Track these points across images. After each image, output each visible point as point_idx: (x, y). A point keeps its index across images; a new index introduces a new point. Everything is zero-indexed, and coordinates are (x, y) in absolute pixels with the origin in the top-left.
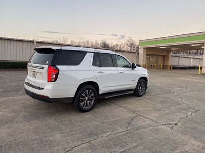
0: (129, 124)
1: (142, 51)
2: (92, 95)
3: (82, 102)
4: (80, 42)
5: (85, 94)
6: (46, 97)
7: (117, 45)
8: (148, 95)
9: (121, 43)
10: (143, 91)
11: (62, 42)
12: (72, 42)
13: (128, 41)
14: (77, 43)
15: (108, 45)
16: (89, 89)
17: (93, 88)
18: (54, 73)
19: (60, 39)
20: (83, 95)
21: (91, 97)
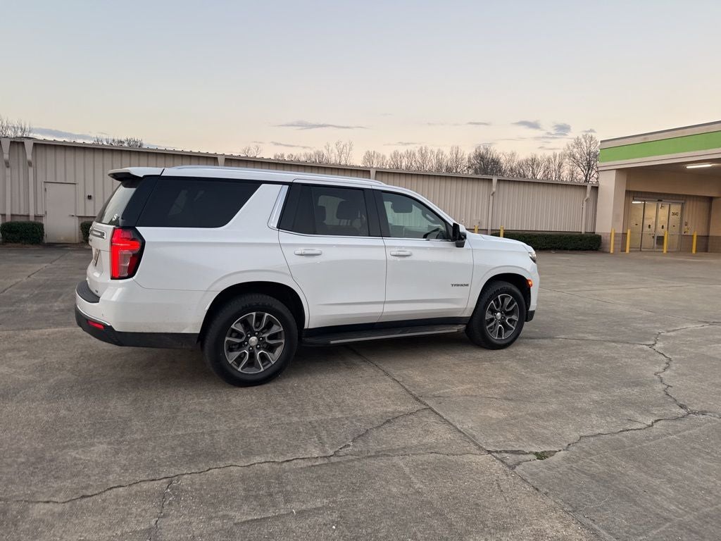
0: (361, 436)
1: (608, 183)
2: (276, 329)
3: (231, 350)
4: (395, 155)
5: (245, 323)
6: (105, 326)
7: (533, 160)
8: (536, 346)
9: (549, 154)
10: (507, 328)
11: (333, 159)
12: (369, 157)
13: (578, 144)
14: (388, 158)
15: (496, 163)
16: (261, 309)
17: (279, 306)
18: (126, 252)
19: (327, 147)
20: (237, 327)
21: (271, 337)
